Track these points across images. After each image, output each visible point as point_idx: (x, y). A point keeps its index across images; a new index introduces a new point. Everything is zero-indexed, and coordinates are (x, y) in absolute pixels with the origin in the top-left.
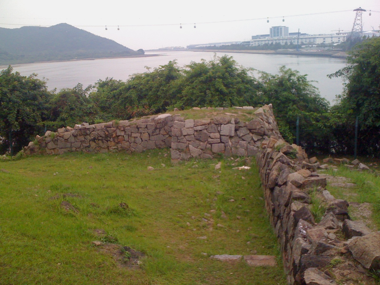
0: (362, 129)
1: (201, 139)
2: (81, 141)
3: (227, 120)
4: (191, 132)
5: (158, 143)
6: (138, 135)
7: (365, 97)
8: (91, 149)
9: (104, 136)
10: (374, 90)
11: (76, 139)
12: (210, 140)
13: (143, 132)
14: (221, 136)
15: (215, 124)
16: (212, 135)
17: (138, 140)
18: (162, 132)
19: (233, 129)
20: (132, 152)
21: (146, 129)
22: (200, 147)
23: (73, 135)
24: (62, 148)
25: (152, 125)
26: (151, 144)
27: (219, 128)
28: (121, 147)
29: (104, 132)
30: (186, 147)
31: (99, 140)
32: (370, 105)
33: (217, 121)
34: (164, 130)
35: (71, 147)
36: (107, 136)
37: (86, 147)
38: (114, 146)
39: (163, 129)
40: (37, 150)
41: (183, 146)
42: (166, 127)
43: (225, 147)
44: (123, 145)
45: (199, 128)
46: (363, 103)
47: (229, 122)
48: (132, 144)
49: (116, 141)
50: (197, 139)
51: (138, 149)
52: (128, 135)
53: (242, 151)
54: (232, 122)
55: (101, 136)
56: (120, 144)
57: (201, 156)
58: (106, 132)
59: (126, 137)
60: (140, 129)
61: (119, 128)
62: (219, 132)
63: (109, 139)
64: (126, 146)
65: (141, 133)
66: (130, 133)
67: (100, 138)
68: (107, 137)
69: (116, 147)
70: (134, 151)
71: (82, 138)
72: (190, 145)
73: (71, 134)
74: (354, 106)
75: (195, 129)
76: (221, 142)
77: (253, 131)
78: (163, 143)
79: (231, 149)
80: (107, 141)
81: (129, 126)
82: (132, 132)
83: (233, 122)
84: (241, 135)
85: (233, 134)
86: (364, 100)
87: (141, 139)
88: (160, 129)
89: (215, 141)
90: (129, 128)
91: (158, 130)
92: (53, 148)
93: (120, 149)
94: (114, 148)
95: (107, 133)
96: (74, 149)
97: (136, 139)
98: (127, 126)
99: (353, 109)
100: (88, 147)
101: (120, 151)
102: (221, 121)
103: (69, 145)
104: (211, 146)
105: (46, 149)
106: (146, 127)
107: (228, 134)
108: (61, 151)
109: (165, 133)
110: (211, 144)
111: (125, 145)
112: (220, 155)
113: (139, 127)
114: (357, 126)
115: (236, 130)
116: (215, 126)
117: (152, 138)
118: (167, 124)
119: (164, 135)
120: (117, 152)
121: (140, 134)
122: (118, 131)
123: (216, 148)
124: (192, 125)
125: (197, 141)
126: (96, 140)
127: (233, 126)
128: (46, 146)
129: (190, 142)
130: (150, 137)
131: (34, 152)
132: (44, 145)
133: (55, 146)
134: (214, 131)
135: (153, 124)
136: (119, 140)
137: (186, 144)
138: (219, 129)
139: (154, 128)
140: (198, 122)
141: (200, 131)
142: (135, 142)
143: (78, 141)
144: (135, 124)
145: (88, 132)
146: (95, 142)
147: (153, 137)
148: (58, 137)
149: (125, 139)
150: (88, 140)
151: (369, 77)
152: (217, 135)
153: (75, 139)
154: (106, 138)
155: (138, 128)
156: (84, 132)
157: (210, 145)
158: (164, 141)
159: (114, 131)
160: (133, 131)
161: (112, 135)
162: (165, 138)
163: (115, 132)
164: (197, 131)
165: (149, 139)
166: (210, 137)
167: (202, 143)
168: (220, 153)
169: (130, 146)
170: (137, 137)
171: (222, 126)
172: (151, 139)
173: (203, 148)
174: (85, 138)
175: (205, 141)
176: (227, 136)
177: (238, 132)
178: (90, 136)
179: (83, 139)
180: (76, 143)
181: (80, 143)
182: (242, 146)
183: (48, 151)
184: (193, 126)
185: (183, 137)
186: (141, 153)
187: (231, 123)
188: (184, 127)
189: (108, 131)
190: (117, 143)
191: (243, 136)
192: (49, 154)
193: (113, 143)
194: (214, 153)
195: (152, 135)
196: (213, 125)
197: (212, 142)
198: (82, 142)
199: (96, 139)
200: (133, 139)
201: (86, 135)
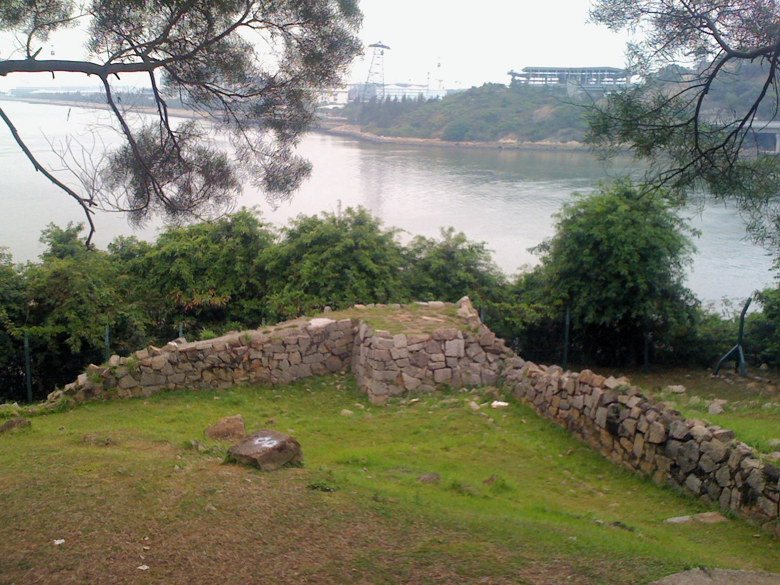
0: (575, 327)
1: (419, 363)
2: (185, 372)
3: (453, 334)
4: (404, 353)
5: (314, 367)
6: (284, 356)
7: (583, 283)
8: (203, 384)
9: (229, 361)
10: (598, 275)
11: (176, 368)
12: (431, 364)
13: (293, 350)
14: (448, 358)
15: (437, 341)
16: (433, 357)
17: (284, 365)
18: (322, 349)
19: (462, 347)
20: (273, 384)
21: (297, 346)
22: (418, 375)
23: (169, 361)
24: (148, 386)
25: (306, 339)
26: (305, 370)
27: (443, 346)
28: (256, 378)
29: (229, 354)
30: (398, 376)
31: (220, 367)
32: (589, 294)
33: (439, 336)
34: (325, 345)
35: (167, 383)
36: (234, 361)
37: (194, 381)
38: (244, 375)
39: (322, 344)
40: (100, 391)
41: (393, 375)
42: (328, 342)
43: (452, 373)
44: (259, 374)
45: (415, 347)
46: (579, 293)
47: (456, 337)
48: (273, 372)
49: (248, 368)
50: (413, 365)
51: (283, 380)
52: (269, 357)
53: (475, 377)
54: (459, 336)
55: (223, 362)
56: (254, 373)
57: (419, 388)
58: (232, 354)
59: (265, 361)
60: (288, 347)
61: (253, 346)
62: (443, 352)
63: (237, 365)
64: (264, 376)
65: (289, 353)
66: (271, 354)
67: (222, 365)
68: (234, 364)
69: (246, 378)
70: (278, 382)
71: (188, 366)
72: (403, 374)
73: (166, 360)
74: (565, 294)
75: (410, 350)
76: (447, 367)
77: (488, 348)
78: (322, 367)
79: (461, 376)
80: (233, 369)
81: (269, 342)
82: (274, 353)
83: (461, 336)
84: (473, 354)
85: (462, 354)
86: (580, 287)
87: (289, 362)
88: (318, 344)
89: (438, 365)
90: (269, 345)
91: (316, 346)
92: (132, 385)
93: (253, 380)
94: (243, 379)
95: (234, 356)
96: (172, 386)
97: (281, 363)
98: (265, 343)
99: (564, 299)
100: (199, 381)
101: (252, 384)
102: (445, 336)
103: (163, 379)
104: (433, 372)
105: (118, 388)
106: (298, 343)
107: (455, 354)
108: (147, 391)
109: (326, 351)
110: (433, 371)
111: (263, 373)
112: (446, 386)
113: (285, 343)
114: (568, 323)
115: (466, 348)
116: (436, 343)
117: (306, 359)
118: (329, 336)
119: (323, 354)
120: (248, 386)
121: (287, 355)
122: (252, 351)
123: (441, 375)
124: (404, 342)
125: (413, 367)
126: (214, 369)
127: (462, 342)
128: (117, 384)
129: (403, 369)
130: (302, 358)
131: (94, 395)
132: (113, 381)
133: (135, 383)
134: (435, 351)
135: (307, 336)
136: (252, 366)
137: (397, 373)
138: (443, 348)
139: (309, 344)
140: (412, 338)
141: (417, 351)
142: (278, 368)
143: (179, 371)
144: (279, 338)
145: (200, 355)
146: (212, 372)
147: (307, 357)
148: (142, 367)
149: (264, 364)
150: (200, 370)
151: (590, 255)
152: (441, 356)
153: (174, 369)
154: (232, 364)
155: (284, 345)
156: (193, 356)
157: (431, 372)
158: (325, 364)
159: (245, 352)
160: (276, 351)
161: (242, 359)
162: (325, 359)
163: (247, 353)
164: (411, 352)
165: (302, 362)
166: (431, 360)
167: (419, 370)
168: (446, 383)
169: (271, 374)
170: (282, 360)
171: (447, 342)
172: (304, 361)
173: (422, 376)
174: (193, 366)
175: (424, 366)
176: (455, 357)
177: (468, 351)
178: (204, 362)
179: (190, 368)
180: (175, 375)
181: (184, 375)
182: (475, 371)
183: (121, 393)
184: (405, 345)
185: (392, 362)
186: (289, 384)
187: (458, 338)
188: (394, 346)
189: (235, 352)
190: (249, 372)
191: (474, 356)
192: (122, 398)
193: (242, 372)
194: (437, 383)
195: (306, 355)
196: (433, 341)
197: (433, 368)
198: (187, 373)
199: (215, 367)
200: (275, 364)
201: (195, 362)
